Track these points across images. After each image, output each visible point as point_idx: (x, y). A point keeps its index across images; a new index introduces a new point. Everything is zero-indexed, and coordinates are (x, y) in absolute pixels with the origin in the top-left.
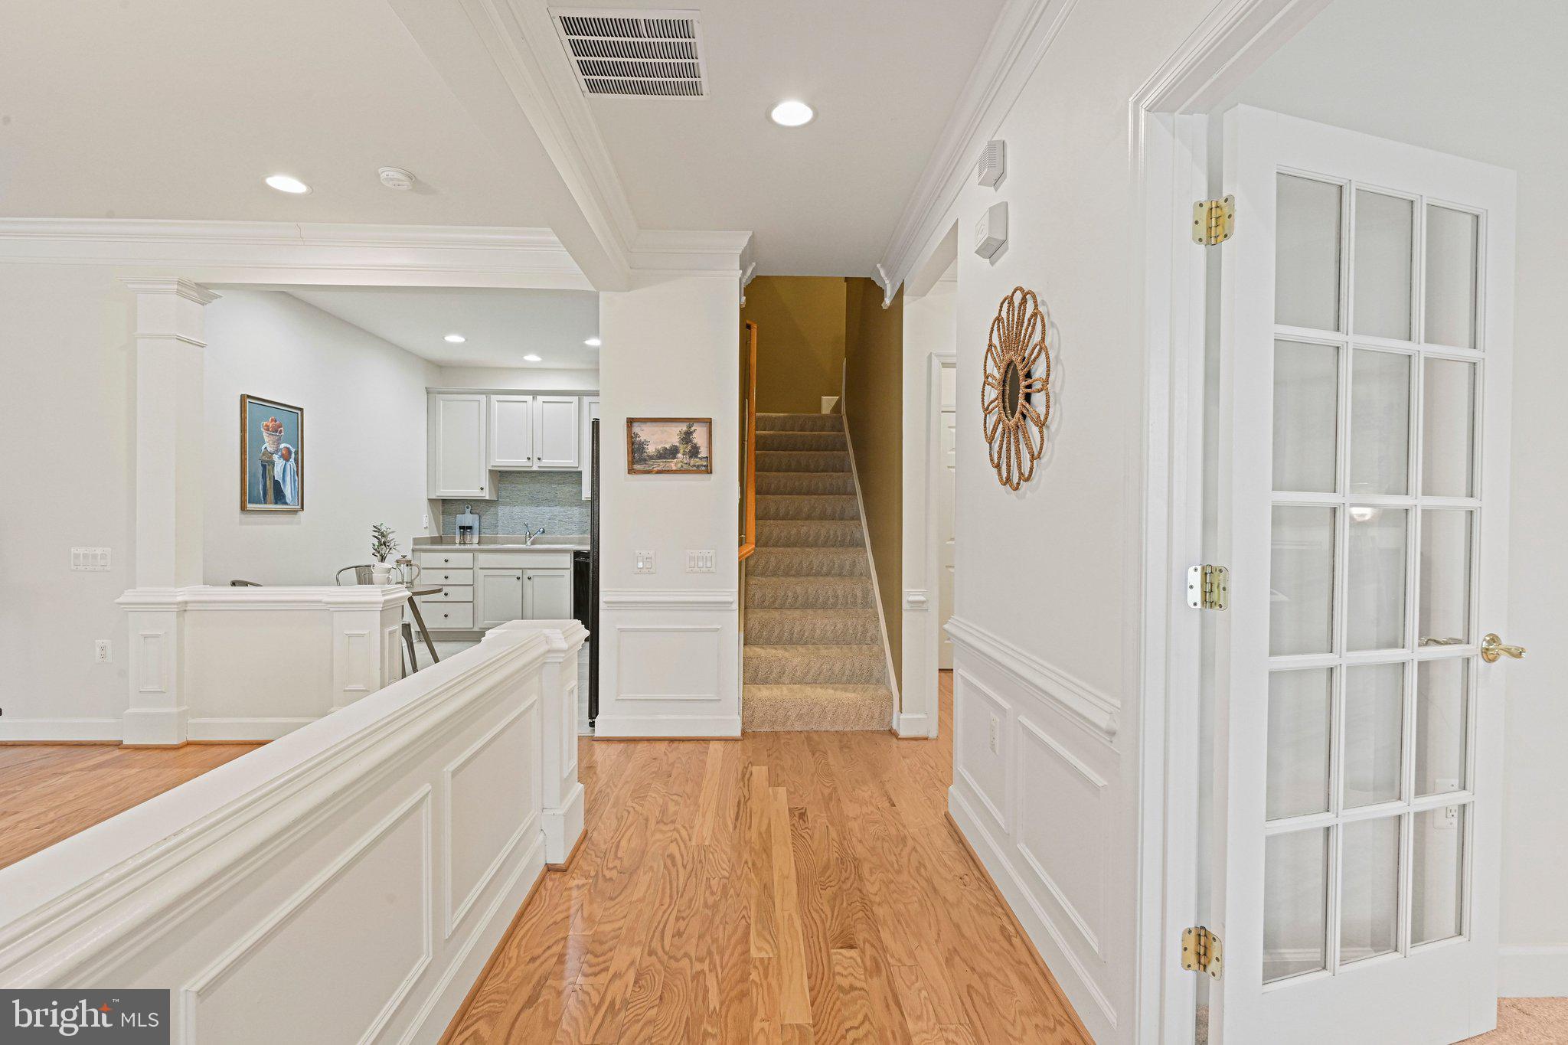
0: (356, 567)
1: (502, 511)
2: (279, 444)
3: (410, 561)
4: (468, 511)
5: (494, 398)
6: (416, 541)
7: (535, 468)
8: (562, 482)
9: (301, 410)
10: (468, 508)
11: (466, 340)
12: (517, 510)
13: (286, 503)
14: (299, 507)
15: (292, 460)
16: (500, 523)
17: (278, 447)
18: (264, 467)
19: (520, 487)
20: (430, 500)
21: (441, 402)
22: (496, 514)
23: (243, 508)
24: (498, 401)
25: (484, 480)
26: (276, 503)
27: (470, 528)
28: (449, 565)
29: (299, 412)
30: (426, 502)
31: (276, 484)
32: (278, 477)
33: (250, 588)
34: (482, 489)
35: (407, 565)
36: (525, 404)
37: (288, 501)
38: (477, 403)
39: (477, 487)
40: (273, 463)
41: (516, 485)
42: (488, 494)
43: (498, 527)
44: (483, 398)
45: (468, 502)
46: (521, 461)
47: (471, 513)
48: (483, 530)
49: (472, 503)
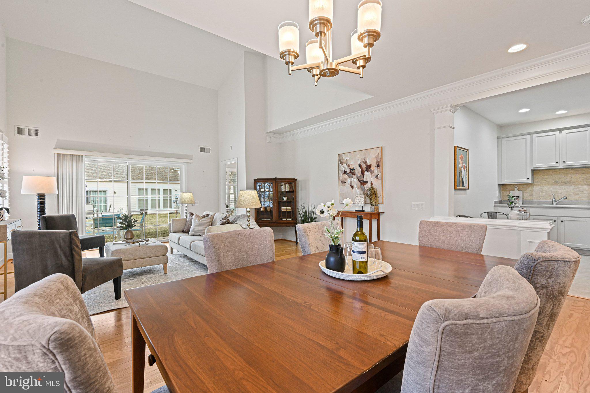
0: (487, 212)
1: (536, 189)
2: (463, 164)
3: (526, 210)
4: (516, 189)
5: (534, 136)
6: (496, 203)
7: (561, 167)
9: (468, 150)
10: (516, 188)
11: (530, 109)
12: (545, 188)
13: (464, 187)
14: (467, 188)
15: (466, 170)
16: (534, 194)
17: (463, 165)
18: (460, 172)
19: (547, 177)
20: (499, 185)
21: (505, 142)
22: (533, 190)
23: (455, 189)
24: (537, 137)
25: (530, 175)
26: (462, 187)
27: (518, 197)
29: (467, 151)
30: (497, 186)
31: (462, 178)
32: (463, 177)
33: (468, 218)
34: (528, 179)
35: (525, 212)
36: (555, 135)
37: (465, 186)
38: (525, 140)
39: (525, 177)
40: (461, 171)
41: (544, 176)
42: (530, 181)
43: (534, 197)
44: (528, 137)
45: (516, 185)
46: (552, 164)
47: (518, 190)
48: (525, 198)
49: (518, 186)
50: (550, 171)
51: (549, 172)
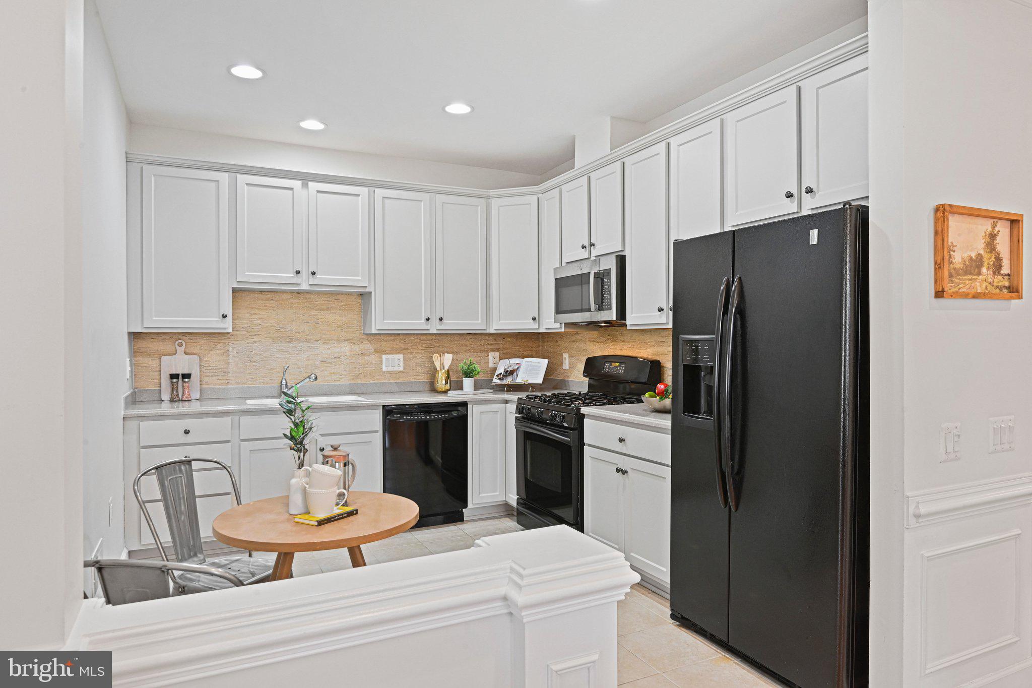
1: (236, 349)
4: (180, 350)
5: (241, 178)
7: (305, 287)
8: (325, 307)
10: (180, 345)
16: (231, 368)
20: (129, 333)
21: (150, 177)
22: (227, 354)
24: (247, 184)
25: (226, 306)
27: (187, 376)
28: (189, 438)
30: (125, 336)
34: (222, 317)
36: (291, 192)
38: (213, 185)
41: (256, 311)
42: (228, 326)
43: (230, 374)
44: (223, 177)
45: (180, 337)
46: (284, 277)
47: (186, 353)
48: (206, 379)
49: (187, 338)
50: (269, 296)
51: (268, 299)
